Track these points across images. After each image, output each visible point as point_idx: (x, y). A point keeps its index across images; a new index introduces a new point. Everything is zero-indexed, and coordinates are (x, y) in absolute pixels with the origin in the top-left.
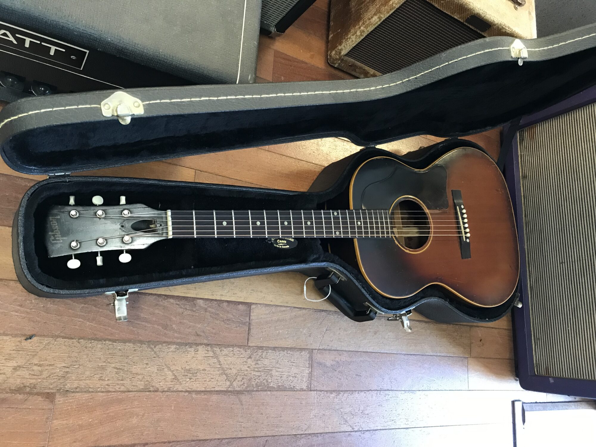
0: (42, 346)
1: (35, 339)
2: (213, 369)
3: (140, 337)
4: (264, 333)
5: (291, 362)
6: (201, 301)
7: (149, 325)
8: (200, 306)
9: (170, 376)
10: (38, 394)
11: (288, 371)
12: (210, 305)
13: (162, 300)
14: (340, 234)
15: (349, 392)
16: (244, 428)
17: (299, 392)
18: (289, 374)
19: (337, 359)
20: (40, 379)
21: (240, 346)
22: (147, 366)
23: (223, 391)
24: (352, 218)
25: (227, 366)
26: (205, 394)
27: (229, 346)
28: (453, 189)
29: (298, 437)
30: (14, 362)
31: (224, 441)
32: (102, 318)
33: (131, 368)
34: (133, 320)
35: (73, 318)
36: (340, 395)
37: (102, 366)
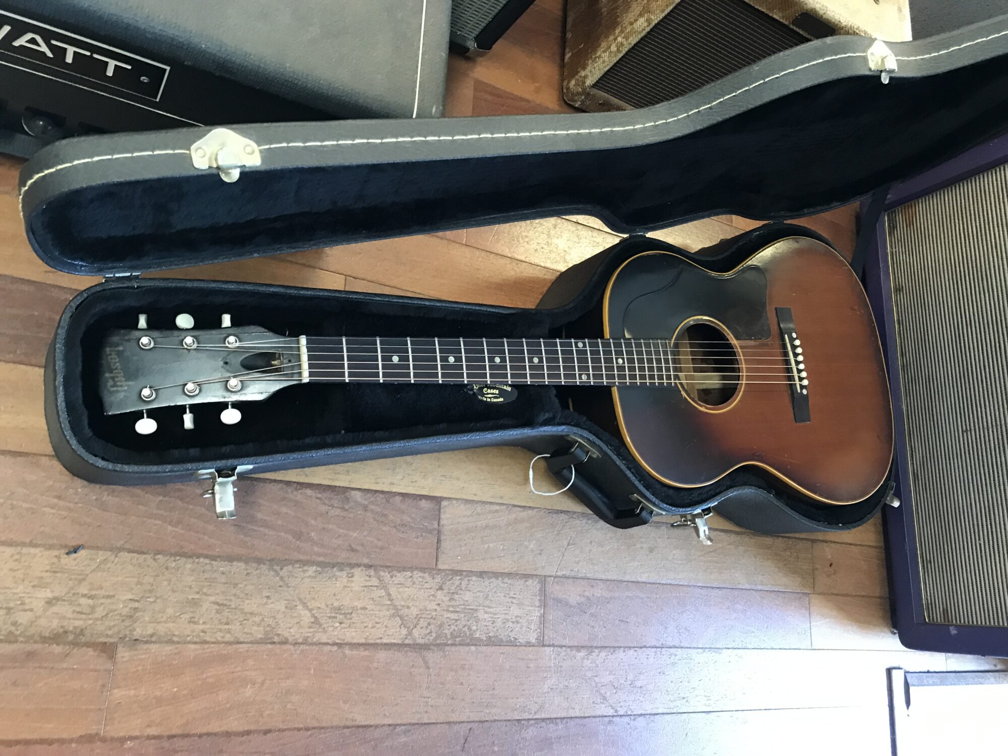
0: (94, 566)
1: (82, 553)
2: (378, 608)
3: (256, 553)
4: (463, 548)
5: (510, 598)
6: (358, 494)
7: (271, 533)
8: (356, 502)
9: (307, 618)
10: (88, 645)
11: (505, 612)
12: (372, 499)
13: (292, 492)
14: (589, 378)
15: (608, 649)
16: (432, 706)
17: (524, 648)
18: (506, 617)
19: (587, 594)
20: (90, 619)
21: (423, 570)
22: (269, 601)
23: (395, 644)
24: (607, 353)
25: (403, 603)
26: (365, 650)
27: (404, 569)
28: (778, 306)
29: (524, 724)
30: (48, 590)
31: (398, 729)
32: (192, 520)
33: (241, 603)
34: (244, 524)
35: (145, 519)
36: (593, 654)
37: (193, 599)
